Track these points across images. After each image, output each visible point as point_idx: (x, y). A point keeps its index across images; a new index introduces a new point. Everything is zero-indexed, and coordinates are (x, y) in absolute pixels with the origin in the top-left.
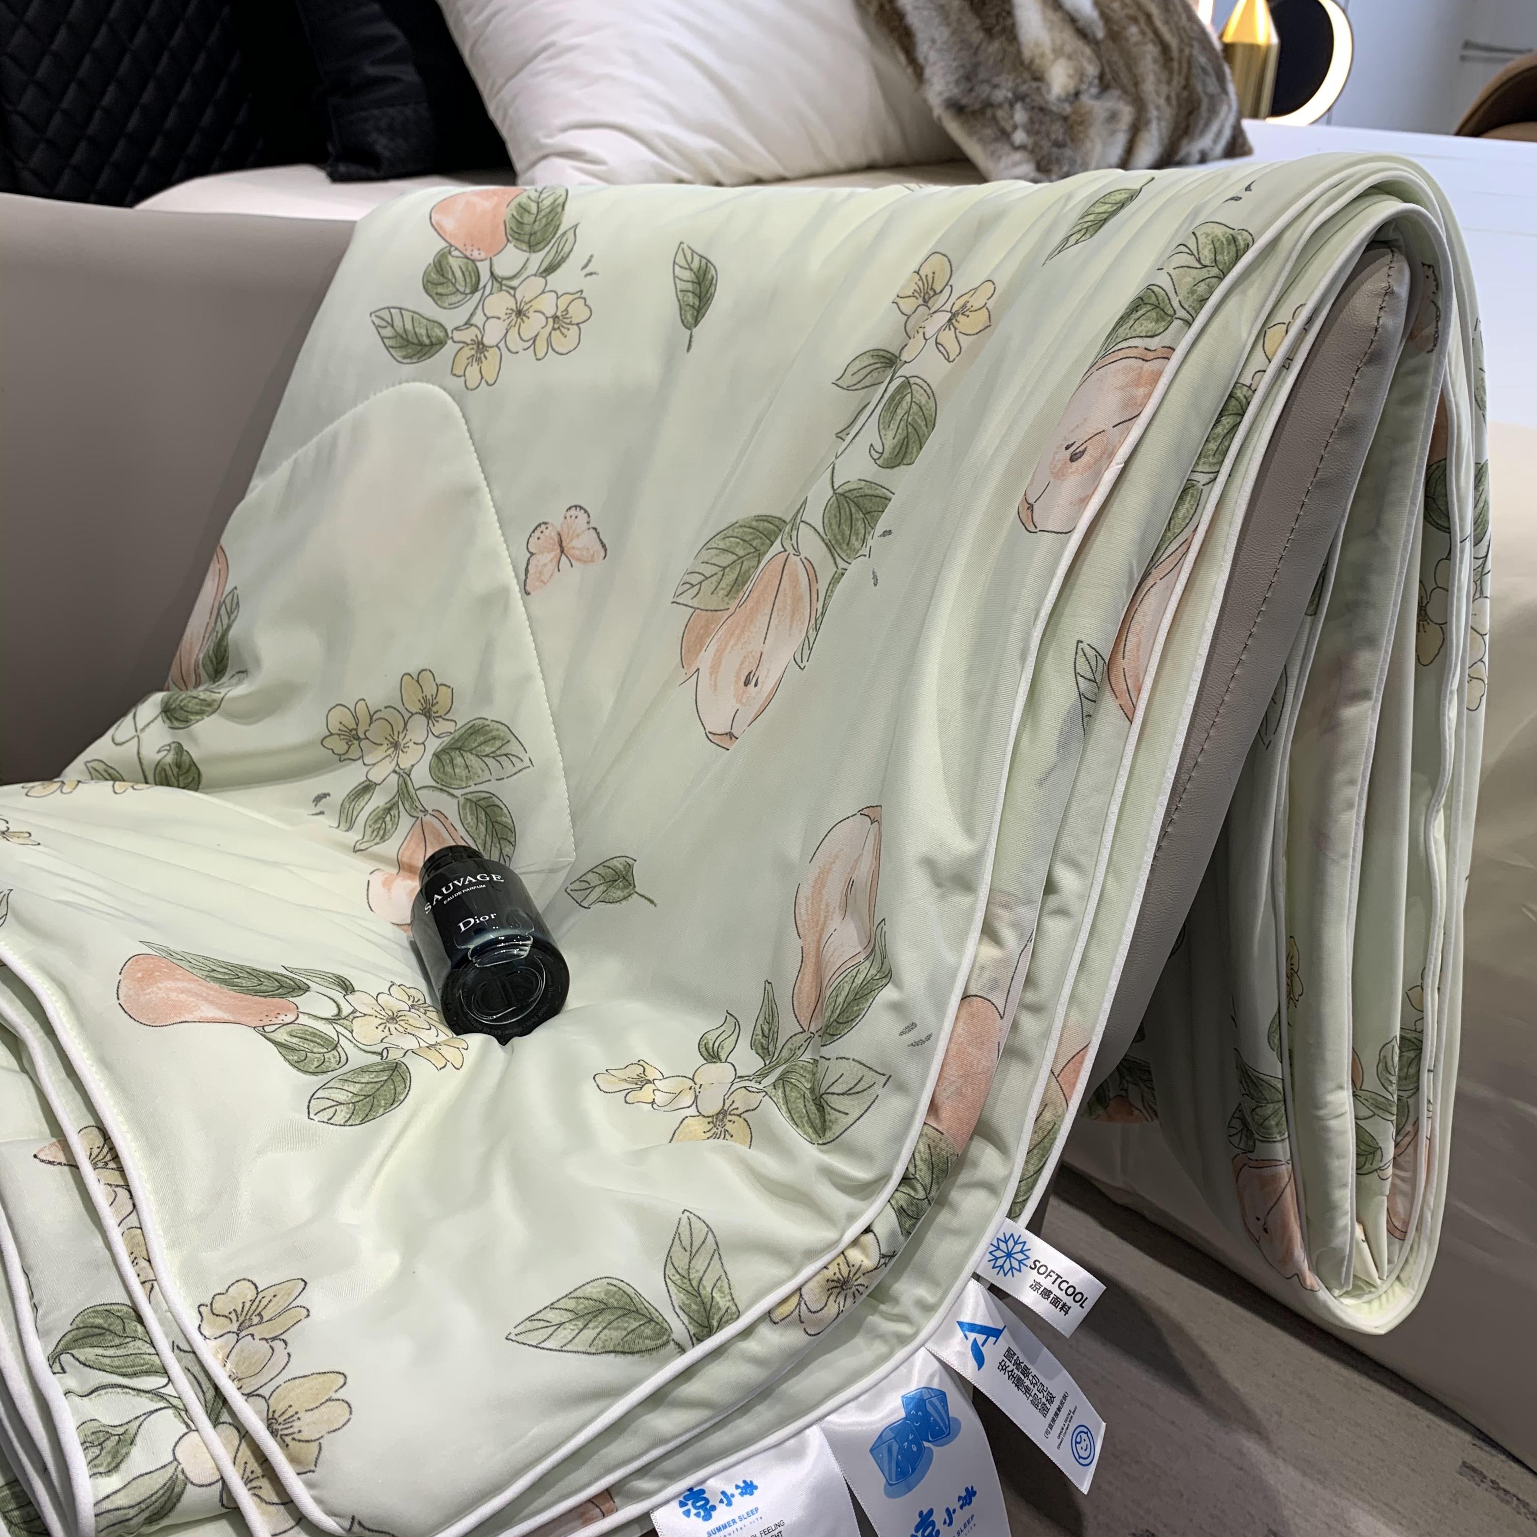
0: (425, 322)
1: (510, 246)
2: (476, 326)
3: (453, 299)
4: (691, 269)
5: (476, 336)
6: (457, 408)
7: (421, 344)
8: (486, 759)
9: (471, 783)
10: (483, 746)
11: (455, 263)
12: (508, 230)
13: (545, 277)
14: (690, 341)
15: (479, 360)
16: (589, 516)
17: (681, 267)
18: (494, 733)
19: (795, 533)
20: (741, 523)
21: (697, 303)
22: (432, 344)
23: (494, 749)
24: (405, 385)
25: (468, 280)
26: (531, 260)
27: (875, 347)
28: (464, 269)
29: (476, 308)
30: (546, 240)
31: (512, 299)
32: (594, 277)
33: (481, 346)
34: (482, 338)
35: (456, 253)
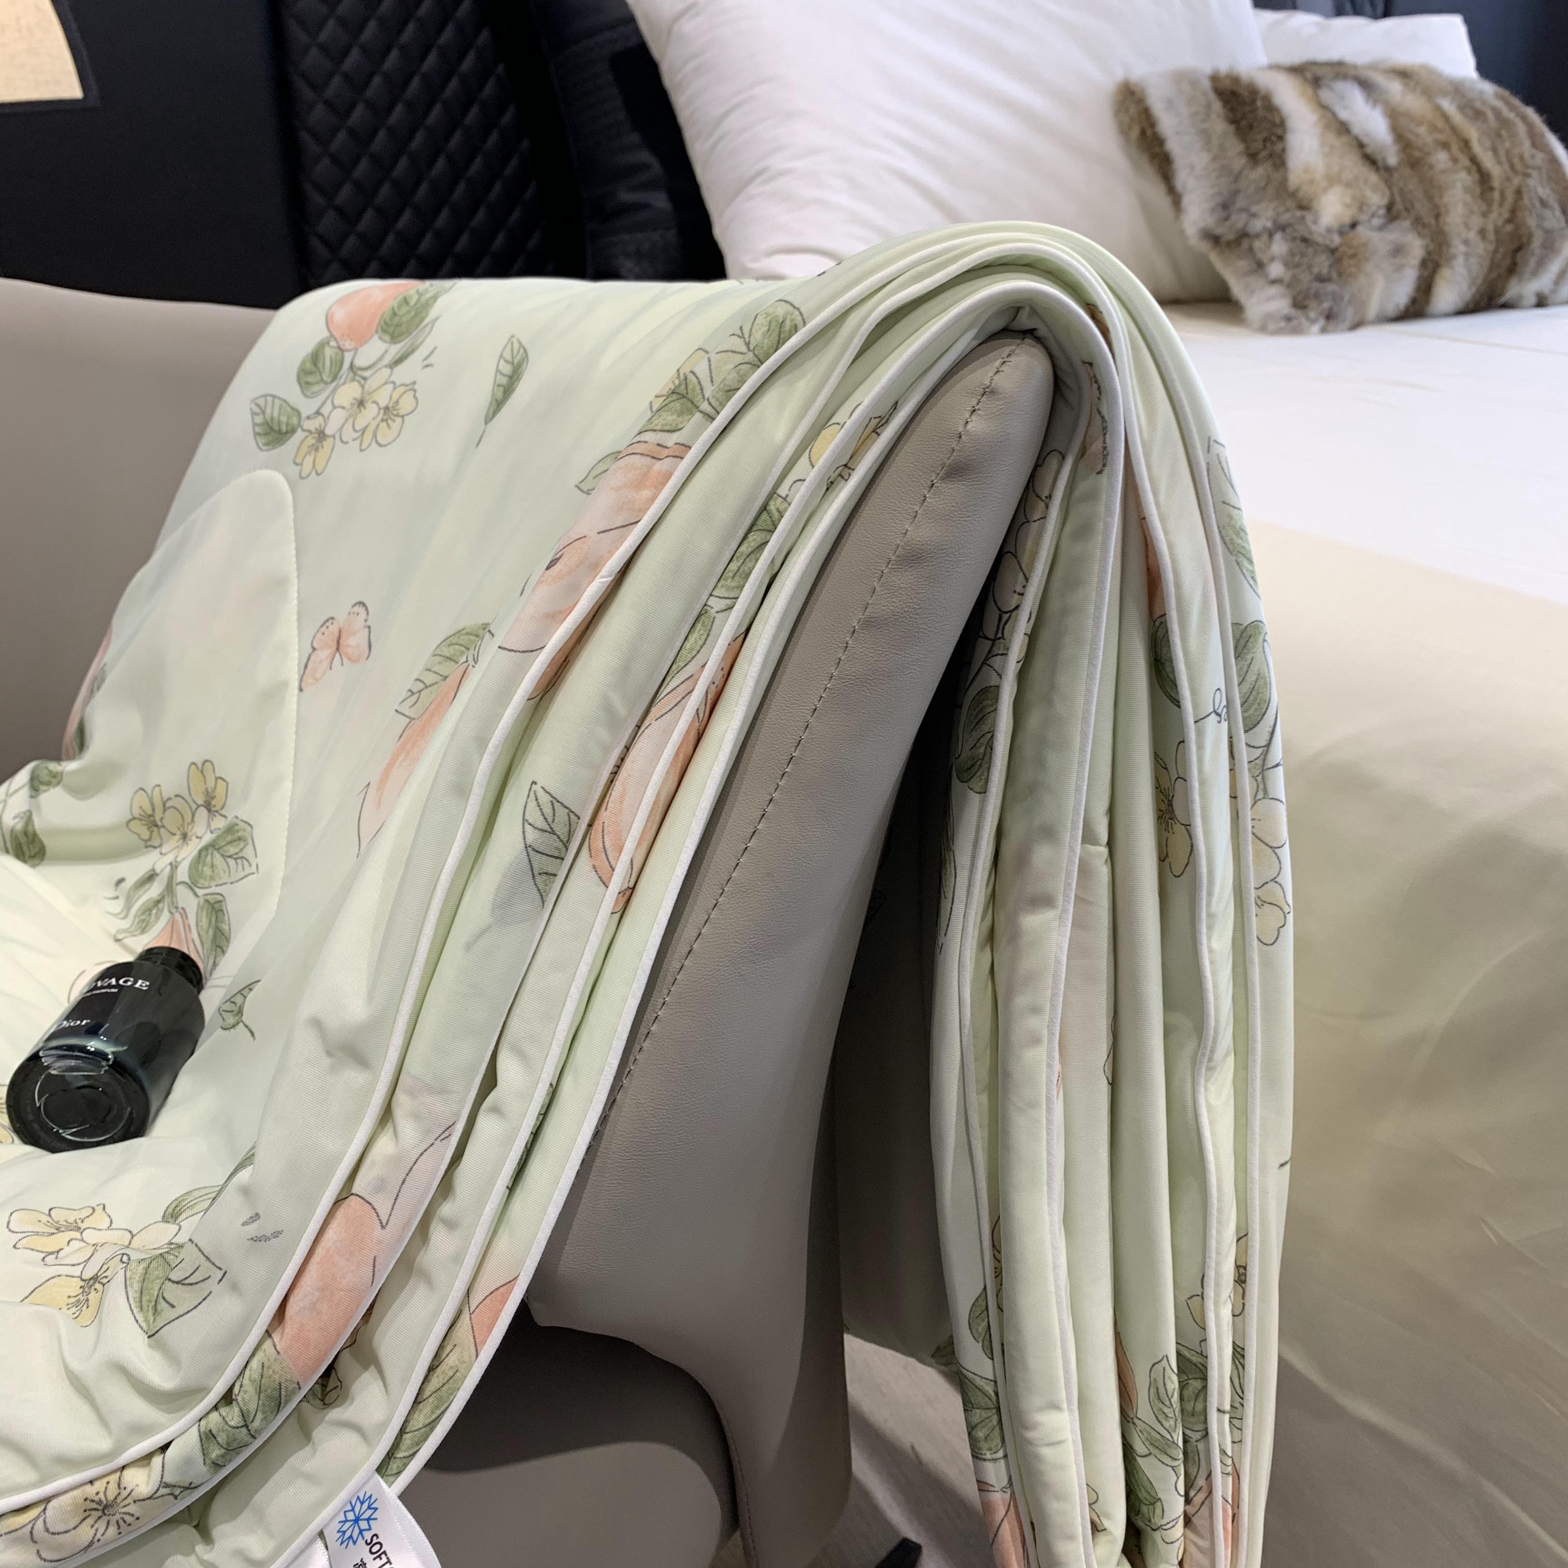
0: (288, 409)
1: (377, 336)
2: (323, 415)
3: (316, 388)
4: (513, 363)
6: (290, 496)
7: (280, 432)
8: (229, 860)
9: (213, 884)
10: (228, 847)
11: (328, 352)
12: (382, 323)
13: (392, 369)
14: (482, 436)
15: (317, 450)
16: (368, 613)
17: (505, 360)
18: (241, 834)
20: (467, 630)
21: (502, 398)
22: (287, 432)
23: (237, 851)
24: (258, 472)
25: (333, 370)
26: (389, 351)
28: (333, 358)
29: (328, 398)
30: (408, 332)
31: (360, 389)
32: (429, 368)
33: (321, 435)
34: (325, 427)
35: (333, 343)
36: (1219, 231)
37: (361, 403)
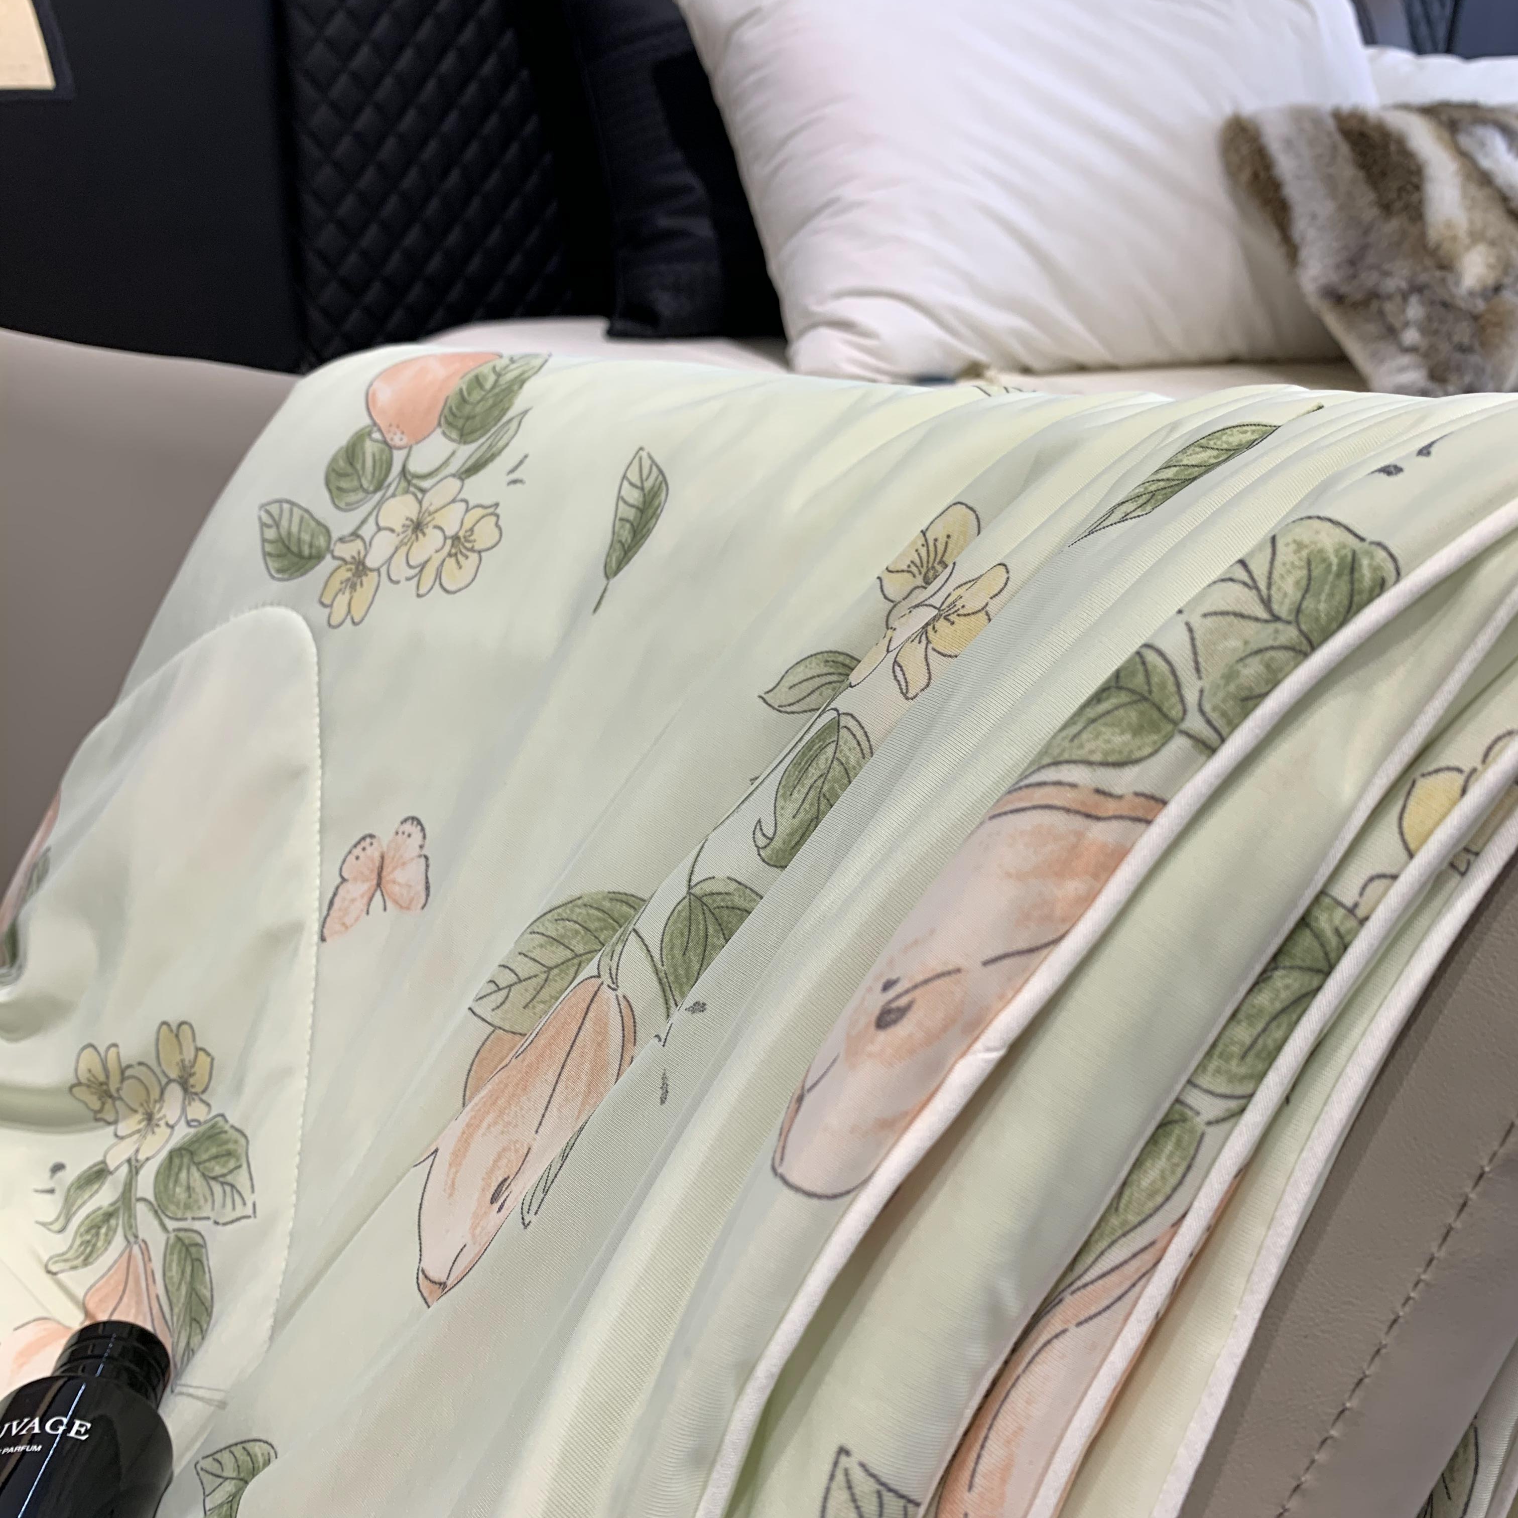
0: (313, 524)
1: (439, 431)
2: (362, 539)
3: (353, 498)
4: (642, 489)
5: (359, 553)
6: (314, 650)
7: (300, 555)
8: (213, 1183)
9: (189, 1215)
10: (213, 1163)
11: (370, 448)
12: (446, 411)
13: (462, 480)
14: (602, 597)
15: (353, 587)
16: (424, 837)
17: (631, 484)
18: (231, 1146)
19: (619, 947)
20: (585, 900)
21: (629, 540)
22: (310, 557)
23: (225, 1171)
24: (269, 610)
25: (377, 473)
26: (458, 454)
27: (833, 649)
28: (377, 457)
29: (370, 514)
30: (484, 428)
31: (417, 506)
32: (519, 485)
33: (361, 568)
34: (365, 556)
35: (376, 435)
36: (1344, 289)
37: (418, 527)
